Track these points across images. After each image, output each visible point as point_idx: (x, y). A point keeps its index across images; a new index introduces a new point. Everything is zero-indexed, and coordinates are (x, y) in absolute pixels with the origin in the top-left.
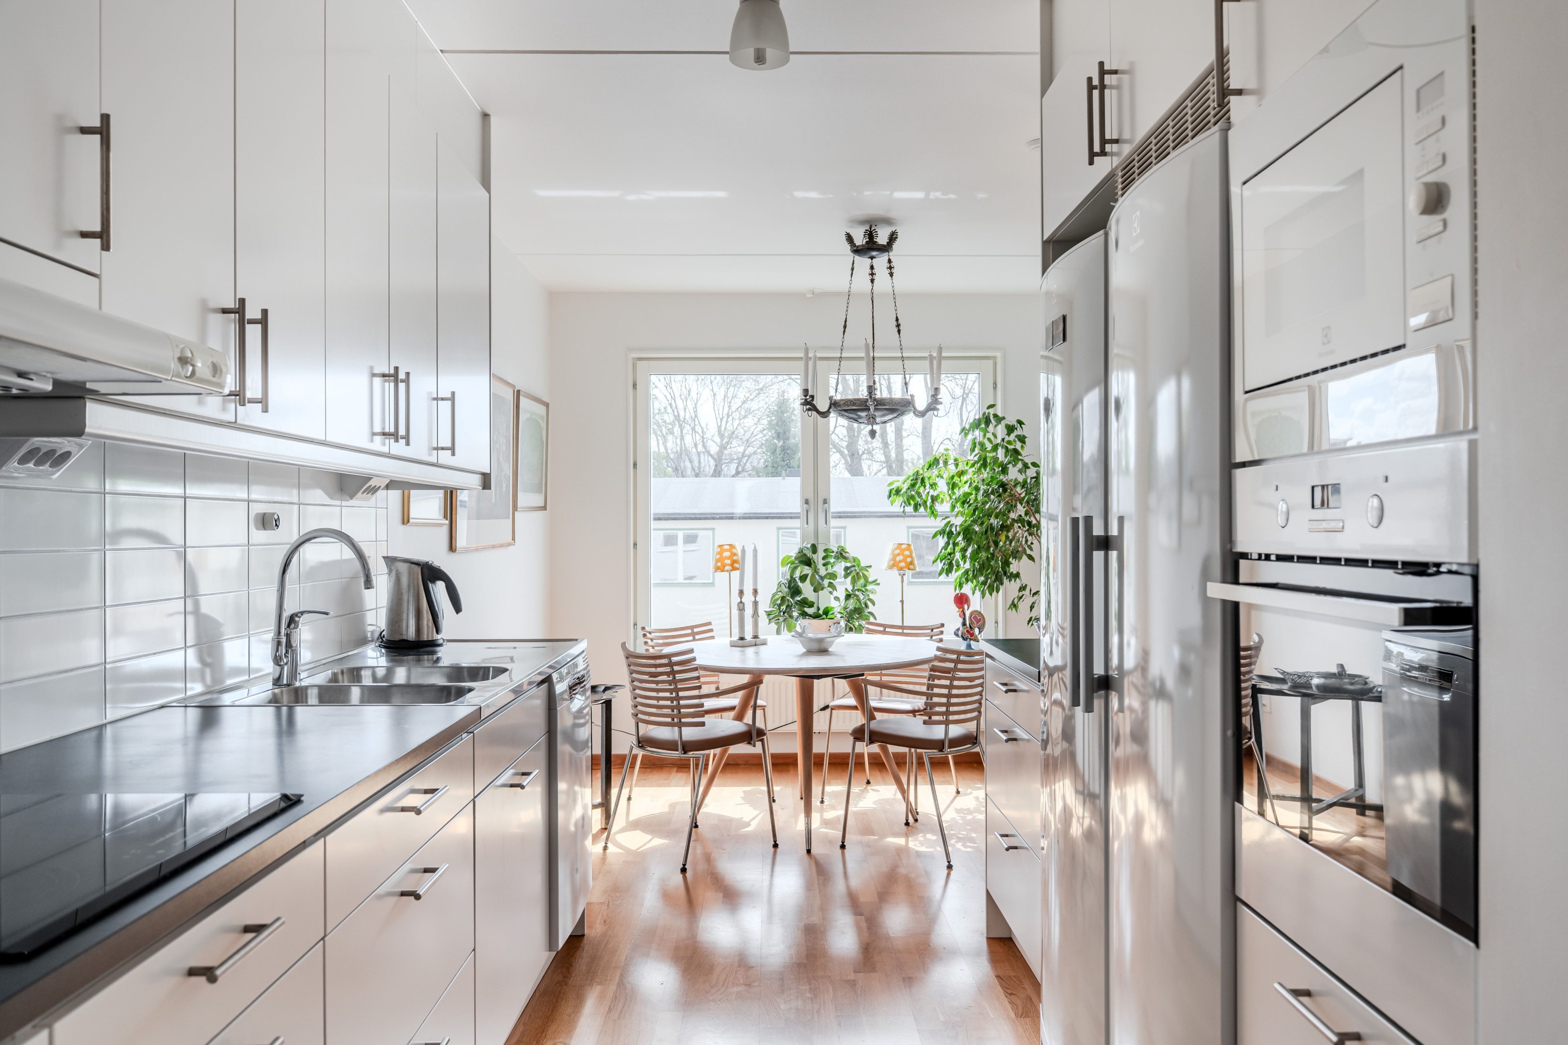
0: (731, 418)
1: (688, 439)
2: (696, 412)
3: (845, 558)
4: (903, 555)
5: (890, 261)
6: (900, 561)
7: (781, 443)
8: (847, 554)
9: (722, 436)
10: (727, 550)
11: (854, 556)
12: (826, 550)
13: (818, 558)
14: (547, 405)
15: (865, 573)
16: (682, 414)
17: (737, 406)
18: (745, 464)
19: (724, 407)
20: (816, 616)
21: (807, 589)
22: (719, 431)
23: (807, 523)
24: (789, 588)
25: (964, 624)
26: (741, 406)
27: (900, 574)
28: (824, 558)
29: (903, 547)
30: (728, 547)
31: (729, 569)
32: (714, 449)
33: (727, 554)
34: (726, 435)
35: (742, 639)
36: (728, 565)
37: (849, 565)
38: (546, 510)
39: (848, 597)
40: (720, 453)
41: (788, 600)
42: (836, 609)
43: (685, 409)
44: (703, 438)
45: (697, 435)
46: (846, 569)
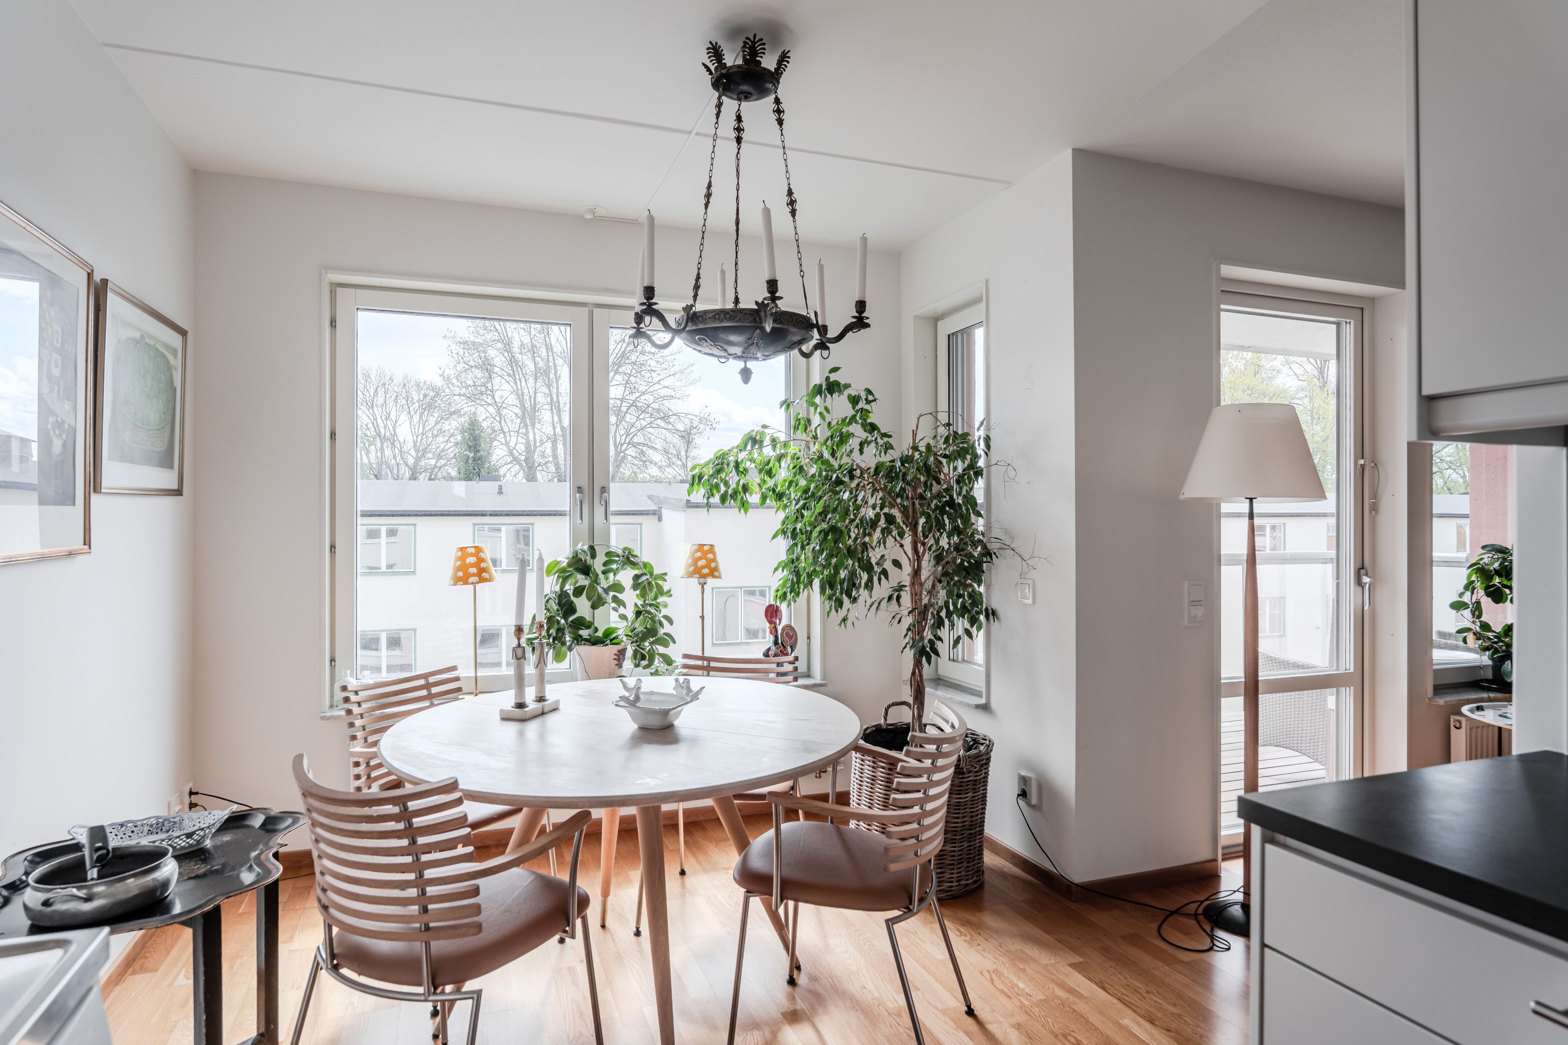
0: (425, 436)
1: (388, 452)
2: (394, 431)
3: (634, 564)
4: (706, 559)
5: (777, 101)
6: (703, 567)
7: (472, 455)
8: (637, 559)
9: (417, 451)
10: (471, 555)
11: (645, 561)
12: (608, 554)
13: (598, 565)
14: (183, 333)
15: (660, 582)
16: (382, 431)
17: (430, 426)
18: (437, 474)
19: (419, 427)
20: (594, 642)
21: (582, 606)
22: (415, 446)
23: (581, 518)
24: (559, 604)
25: (776, 643)
26: (433, 427)
27: (700, 583)
28: (605, 564)
29: (706, 548)
30: (473, 550)
31: (475, 581)
32: (411, 461)
33: (471, 560)
34: (421, 449)
35: (521, 706)
36: (474, 575)
37: (637, 572)
38: (181, 495)
39: (638, 614)
40: (416, 464)
41: (558, 620)
42: (620, 632)
43: (385, 428)
44: (401, 451)
45: (396, 449)
46: (636, 577)
